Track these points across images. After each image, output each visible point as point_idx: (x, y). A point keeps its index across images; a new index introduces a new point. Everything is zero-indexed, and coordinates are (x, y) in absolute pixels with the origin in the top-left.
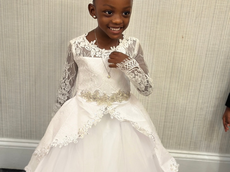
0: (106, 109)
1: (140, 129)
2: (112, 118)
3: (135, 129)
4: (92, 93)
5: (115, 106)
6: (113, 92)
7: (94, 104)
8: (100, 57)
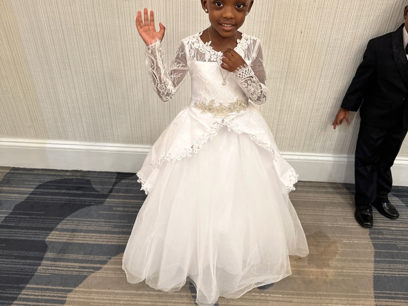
0: (223, 121)
1: (259, 143)
2: (229, 130)
3: (254, 142)
4: (207, 103)
5: (233, 117)
6: (230, 102)
7: (209, 115)
8: (215, 61)
